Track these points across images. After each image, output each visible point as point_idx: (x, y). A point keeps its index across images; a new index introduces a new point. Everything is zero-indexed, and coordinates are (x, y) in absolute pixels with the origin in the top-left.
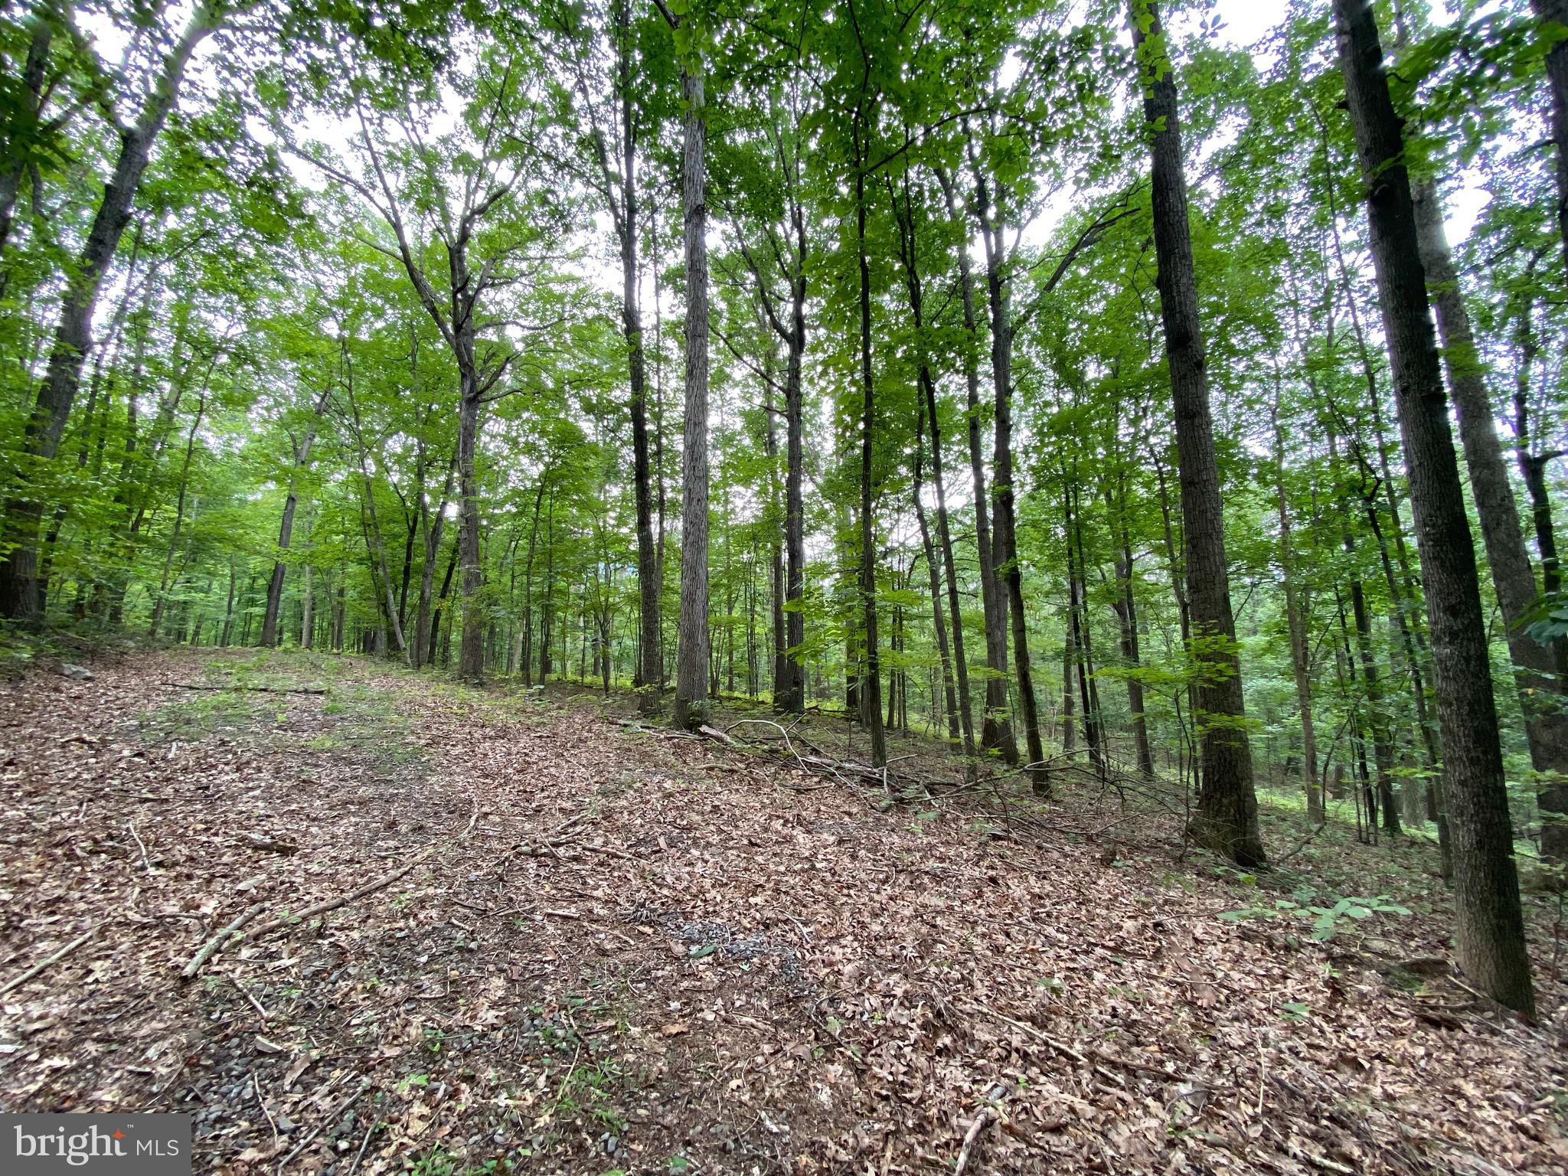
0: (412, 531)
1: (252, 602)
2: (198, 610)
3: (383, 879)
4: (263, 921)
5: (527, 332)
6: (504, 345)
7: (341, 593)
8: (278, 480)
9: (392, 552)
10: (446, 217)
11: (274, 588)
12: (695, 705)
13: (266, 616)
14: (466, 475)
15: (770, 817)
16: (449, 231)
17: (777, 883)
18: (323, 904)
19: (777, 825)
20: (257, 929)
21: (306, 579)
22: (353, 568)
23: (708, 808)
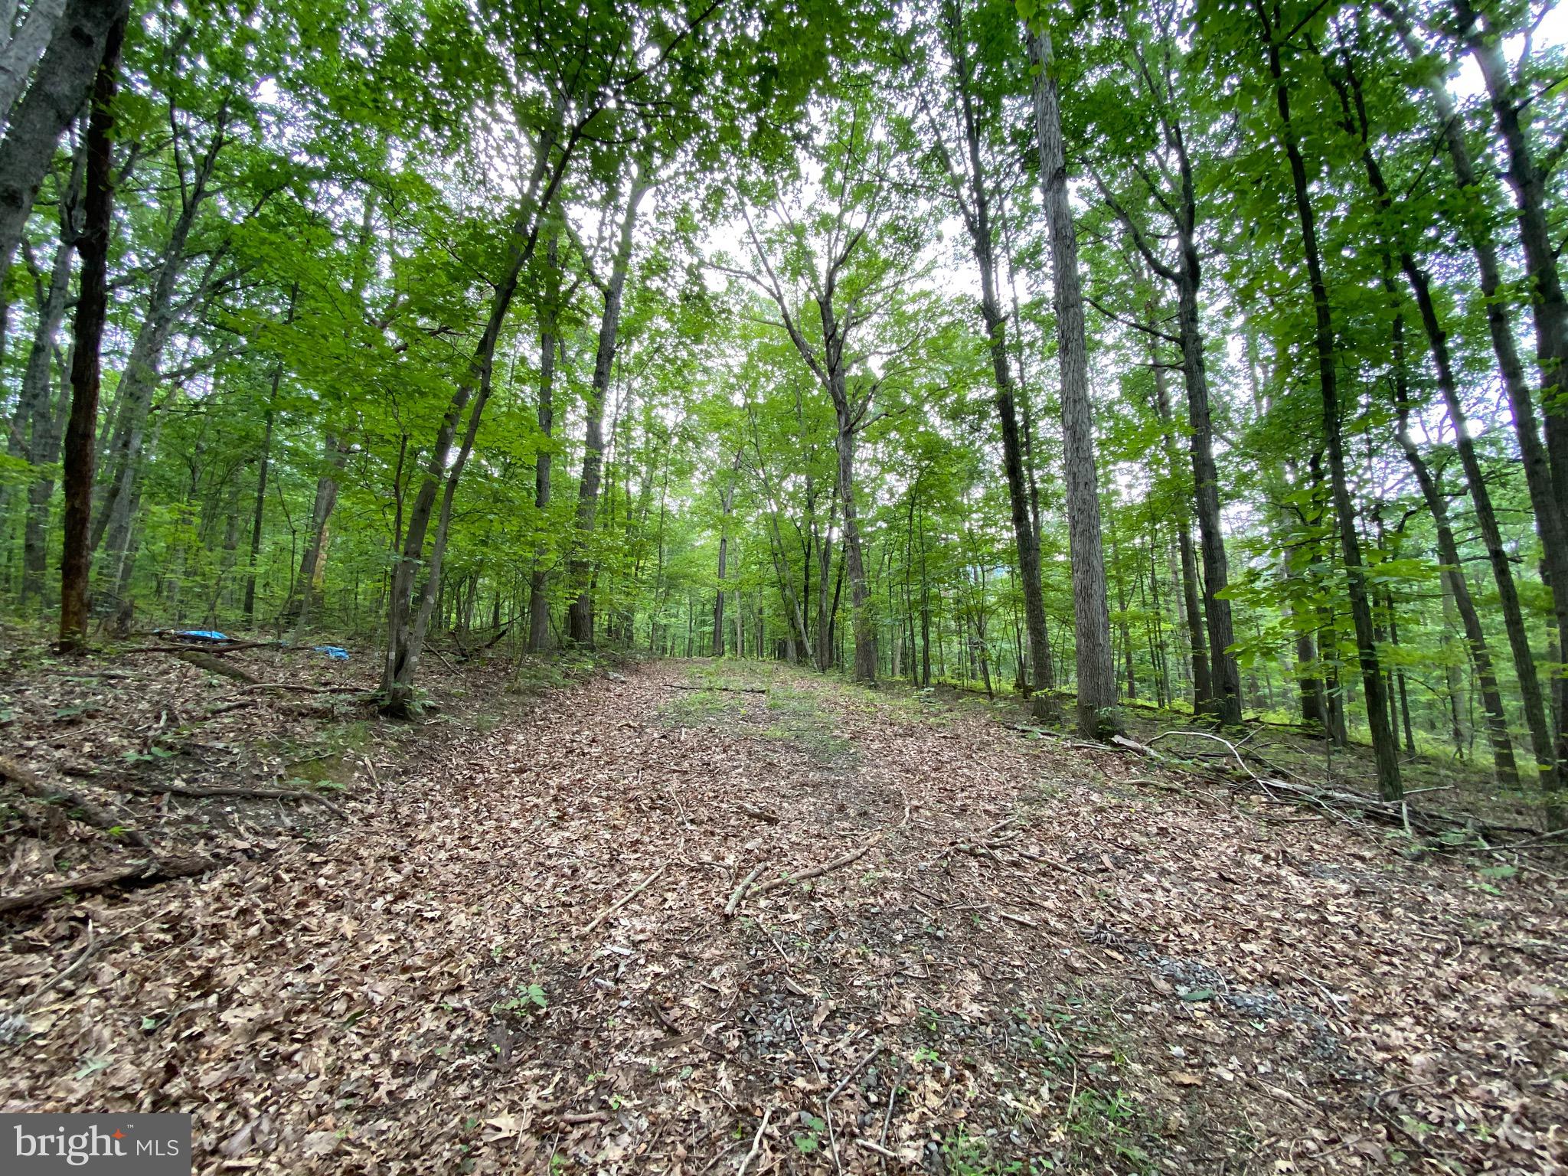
0: (808, 555)
1: (704, 623)
2: (672, 630)
3: (848, 856)
4: (768, 878)
5: (886, 358)
6: (867, 374)
7: (761, 611)
8: (714, 527)
9: (796, 573)
10: (815, 278)
11: (717, 612)
12: (1104, 712)
13: (714, 633)
14: (848, 500)
15: (1241, 849)
16: (818, 288)
17: (1277, 931)
18: (807, 871)
19: (1255, 860)
20: (766, 884)
21: (736, 602)
22: (767, 591)
23: (1155, 830)
